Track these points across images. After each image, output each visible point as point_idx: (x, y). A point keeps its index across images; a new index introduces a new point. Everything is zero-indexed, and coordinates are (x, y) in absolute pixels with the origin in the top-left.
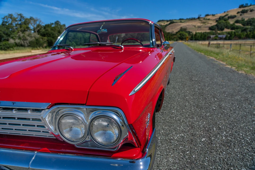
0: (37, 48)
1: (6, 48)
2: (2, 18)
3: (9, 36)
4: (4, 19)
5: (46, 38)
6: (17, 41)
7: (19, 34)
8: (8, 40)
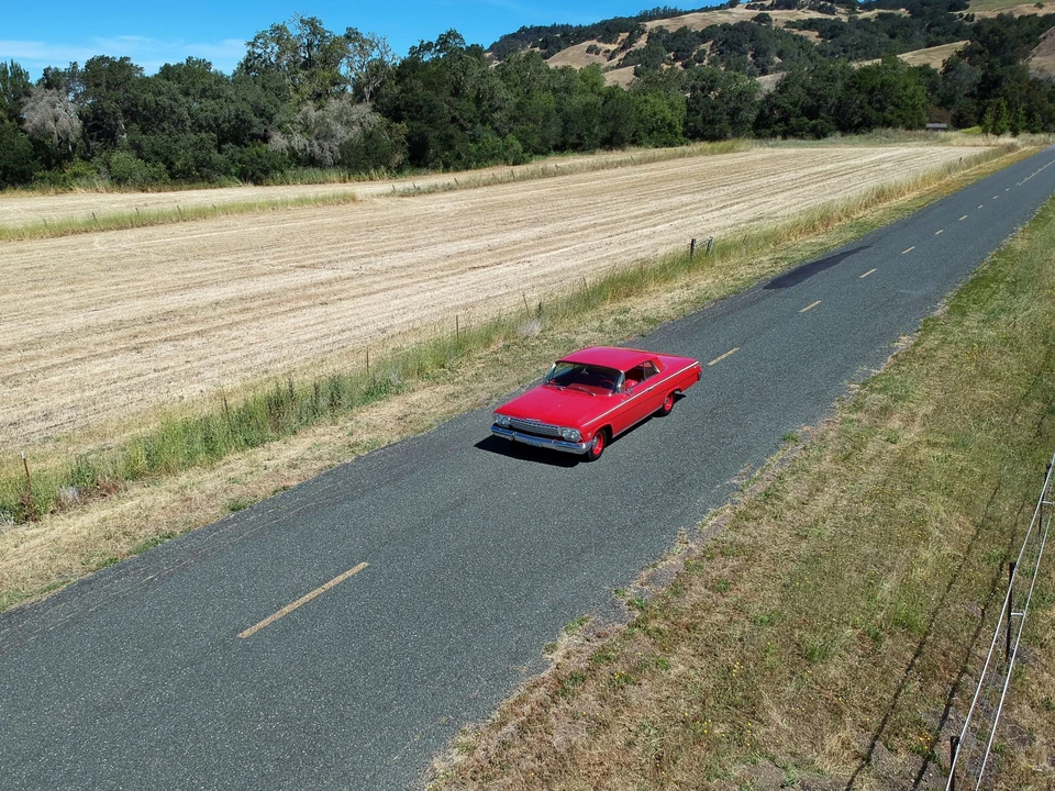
0: (367, 172)
1: (259, 173)
2: (249, 44)
3: (270, 118)
4: (253, 45)
5: (402, 128)
6: (299, 141)
7: (305, 109)
8: (265, 139)
